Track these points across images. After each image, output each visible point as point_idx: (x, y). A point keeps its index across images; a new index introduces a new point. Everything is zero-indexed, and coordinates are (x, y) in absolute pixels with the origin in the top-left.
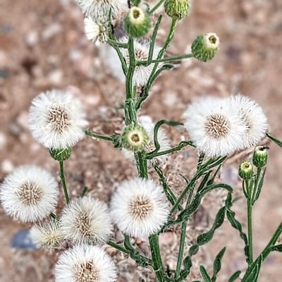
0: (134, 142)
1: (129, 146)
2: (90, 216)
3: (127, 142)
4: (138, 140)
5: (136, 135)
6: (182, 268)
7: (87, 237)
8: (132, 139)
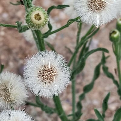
0: (37, 21)
1: (33, 25)
2: (9, 87)
3: (31, 22)
4: (40, 19)
5: (38, 15)
6: (76, 110)
7: (9, 102)
8: (35, 18)
